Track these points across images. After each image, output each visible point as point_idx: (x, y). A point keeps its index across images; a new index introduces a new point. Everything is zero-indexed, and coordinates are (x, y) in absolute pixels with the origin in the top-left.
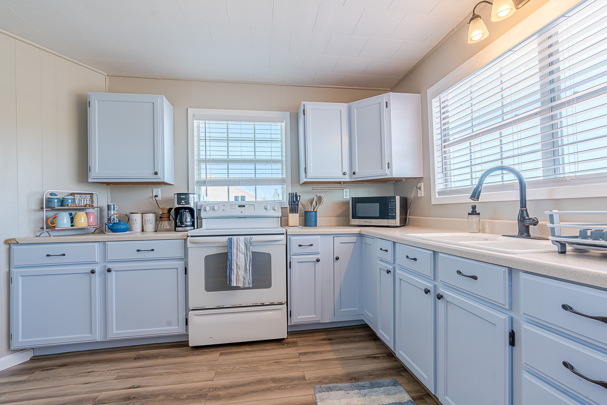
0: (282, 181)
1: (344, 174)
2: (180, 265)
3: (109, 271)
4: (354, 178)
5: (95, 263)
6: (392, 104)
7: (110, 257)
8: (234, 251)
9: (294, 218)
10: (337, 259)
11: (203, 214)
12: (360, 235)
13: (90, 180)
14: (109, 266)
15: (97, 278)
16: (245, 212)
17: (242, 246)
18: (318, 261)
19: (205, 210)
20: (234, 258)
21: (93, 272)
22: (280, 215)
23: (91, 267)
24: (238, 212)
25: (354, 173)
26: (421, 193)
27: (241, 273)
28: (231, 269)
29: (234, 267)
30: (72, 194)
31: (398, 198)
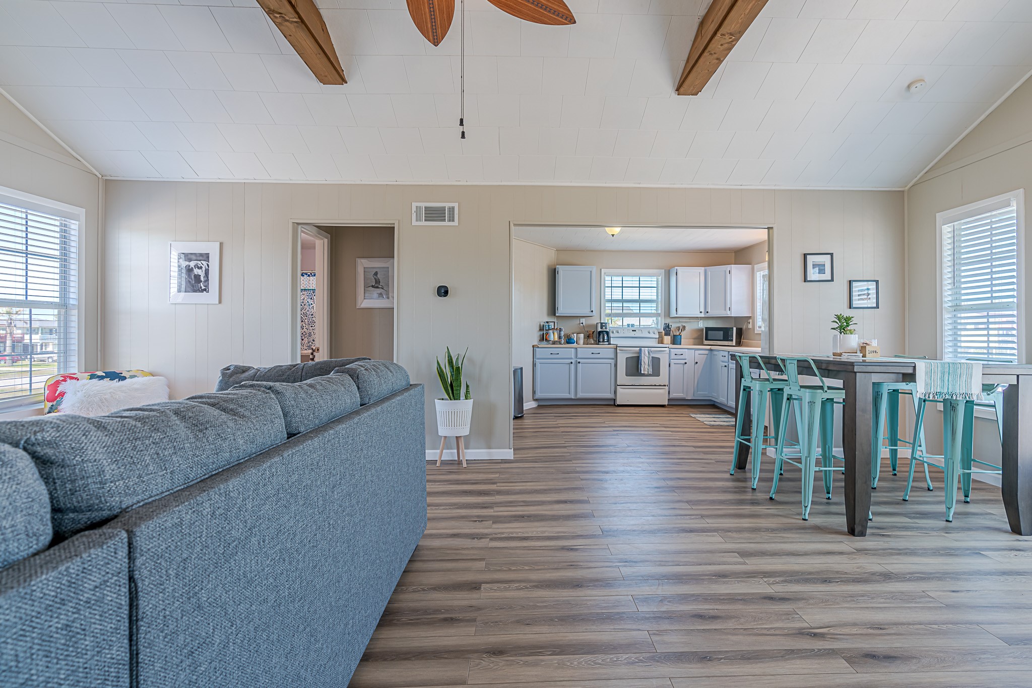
0: (657, 315)
1: (701, 312)
2: (613, 362)
3: (579, 363)
4: (707, 315)
5: (571, 358)
6: (733, 272)
7: (579, 356)
8: (643, 355)
9: (667, 339)
10: (697, 363)
11: (611, 335)
12: (711, 350)
13: (557, 315)
14: (579, 360)
15: (573, 366)
16: (637, 334)
17: (647, 353)
18: (686, 363)
19: (613, 332)
20: (643, 358)
21: (572, 363)
22: (658, 337)
23: (571, 361)
24: (632, 334)
25: (707, 312)
26: (750, 326)
27: (646, 367)
28: (641, 364)
29: (643, 363)
30: (547, 322)
31: (735, 329)
